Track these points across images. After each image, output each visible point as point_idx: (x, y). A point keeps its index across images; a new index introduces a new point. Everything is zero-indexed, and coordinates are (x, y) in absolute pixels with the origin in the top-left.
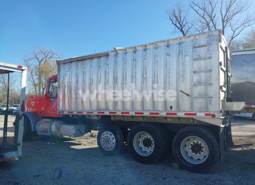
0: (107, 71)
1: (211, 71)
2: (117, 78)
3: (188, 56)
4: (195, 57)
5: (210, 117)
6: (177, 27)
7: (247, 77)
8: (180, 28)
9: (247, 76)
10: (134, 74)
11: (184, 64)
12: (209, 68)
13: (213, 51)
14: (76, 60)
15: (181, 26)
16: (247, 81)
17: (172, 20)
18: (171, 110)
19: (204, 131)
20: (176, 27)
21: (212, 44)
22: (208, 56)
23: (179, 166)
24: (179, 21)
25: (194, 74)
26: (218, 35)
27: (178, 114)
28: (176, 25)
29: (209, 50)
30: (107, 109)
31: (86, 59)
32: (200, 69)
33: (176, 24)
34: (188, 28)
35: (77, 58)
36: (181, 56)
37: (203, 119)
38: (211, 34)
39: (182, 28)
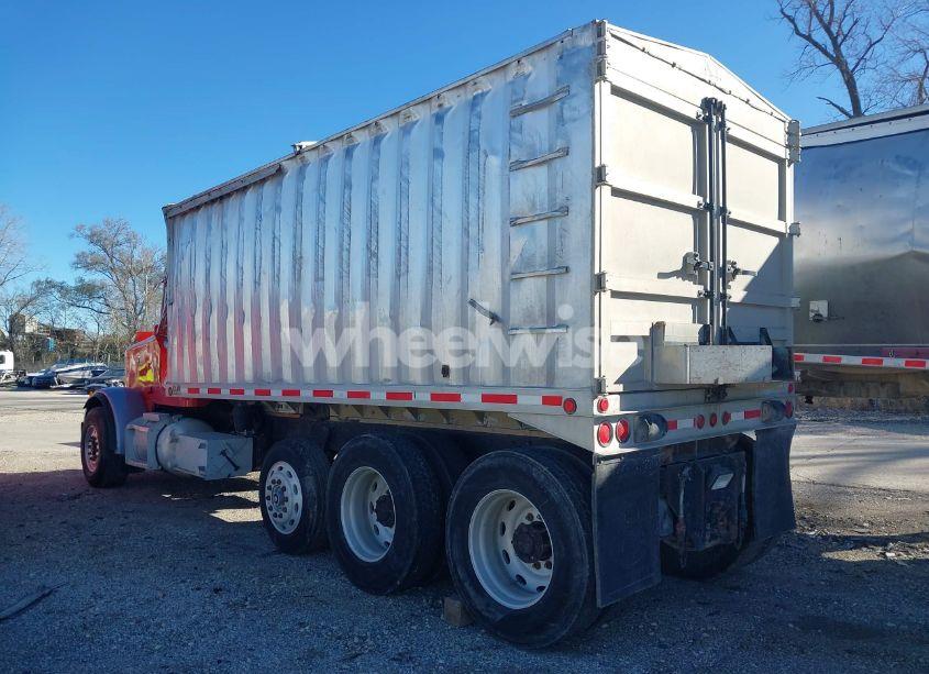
0: (277, 234)
1: (565, 210)
2: (301, 257)
3: (495, 153)
4: (517, 154)
5: (560, 409)
6: (816, 44)
7: (910, 233)
8: (830, 49)
9: (909, 226)
10: (346, 238)
11: (483, 189)
12: (560, 199)
13: (575, 120)
14: (206, 199)
15: (834, 40)
16: (910, 248)
17: (792, 20)
18: (445, 380)
19: (541, 471)
20: (811, 47)
21: (573, 92)
22: (560, 144)
23: (464, 608)
24: (826, 18)
25: (512, 230)
26: (594, 44)
27: (464, 398)
28: (808, 38)
29: (561, 120)
30: (279, 380)
31: (229, 195)
32: (534, 205)
33: (810, 35)
34: (866, 44)
35: (208, 193)
36: (473, 156)
37: (540, 418)
38: (569, 47)
39: (837, 47)
